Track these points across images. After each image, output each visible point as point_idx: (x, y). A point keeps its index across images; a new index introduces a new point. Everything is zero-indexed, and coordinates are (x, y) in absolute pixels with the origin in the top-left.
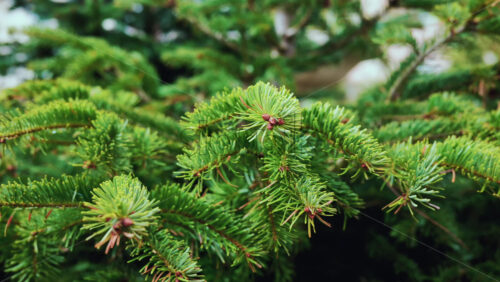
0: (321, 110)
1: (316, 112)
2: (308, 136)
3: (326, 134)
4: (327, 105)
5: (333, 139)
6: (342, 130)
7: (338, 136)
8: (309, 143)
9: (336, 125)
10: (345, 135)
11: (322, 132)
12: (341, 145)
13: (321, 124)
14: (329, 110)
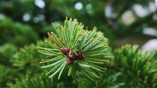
0: (130, 52)
1: (125, 53)
2: (119, 74)
3: (135, 72)
4: (135, 47)
5: (142, 77)
6: (150, 68)
7: (147, 74)
8: (119, 80)
9: (145, 63)
10: (153, 73)
11: (131, 70)
12: (149, 82)
13: (130, 63)
14: (137, 51)
